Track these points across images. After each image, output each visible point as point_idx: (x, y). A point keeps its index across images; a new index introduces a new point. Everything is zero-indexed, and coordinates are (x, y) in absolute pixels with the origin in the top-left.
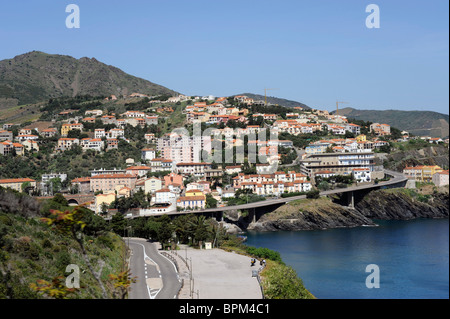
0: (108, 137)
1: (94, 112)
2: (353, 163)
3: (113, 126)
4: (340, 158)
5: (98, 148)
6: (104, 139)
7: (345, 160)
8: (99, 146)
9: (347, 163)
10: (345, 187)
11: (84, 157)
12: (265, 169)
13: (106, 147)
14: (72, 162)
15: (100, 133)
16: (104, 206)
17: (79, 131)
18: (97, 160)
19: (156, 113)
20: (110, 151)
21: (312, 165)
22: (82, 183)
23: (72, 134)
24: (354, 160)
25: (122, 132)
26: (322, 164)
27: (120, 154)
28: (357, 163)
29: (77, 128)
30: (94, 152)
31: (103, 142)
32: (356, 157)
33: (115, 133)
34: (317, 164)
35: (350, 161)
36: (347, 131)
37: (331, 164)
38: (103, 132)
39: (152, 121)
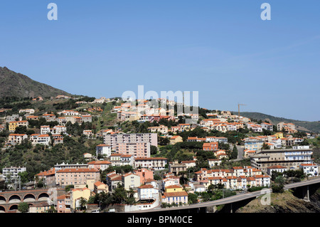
0: (53, 133)
1: (27, 110)
2: (297, 159)
3: (56, 123)
4: (286, 154)
5: (46, 143)
6: (50, 134)
7: (291, 156)
8: (47, 142)
9: (292, 159)
10: (299, 181)
11: (35, 151)
12: (216, 164)
13: (53, 141)
14: (24, 155)
15: (45, 129)
16: (83, 201)
17: (25, 127)
18: (47, 153)
19: (87, 112)
20: (57, 145)
21: (262, 160)
22: (47, 176)
23: (20, 130)
24: (298, 156)
25: (64, 129)
26: (270, 160)
27: (66, 148)
28: (300, 159)
29: (24, 125)
30: (43, 146)
31: (49, 138)
32: (300, 153)
33: (59, 129)
34: (266, 160)
35: (294, 157)
36: (263, 129)
37: (278, 159)
38: (48, 129)
39: (87, 119)
